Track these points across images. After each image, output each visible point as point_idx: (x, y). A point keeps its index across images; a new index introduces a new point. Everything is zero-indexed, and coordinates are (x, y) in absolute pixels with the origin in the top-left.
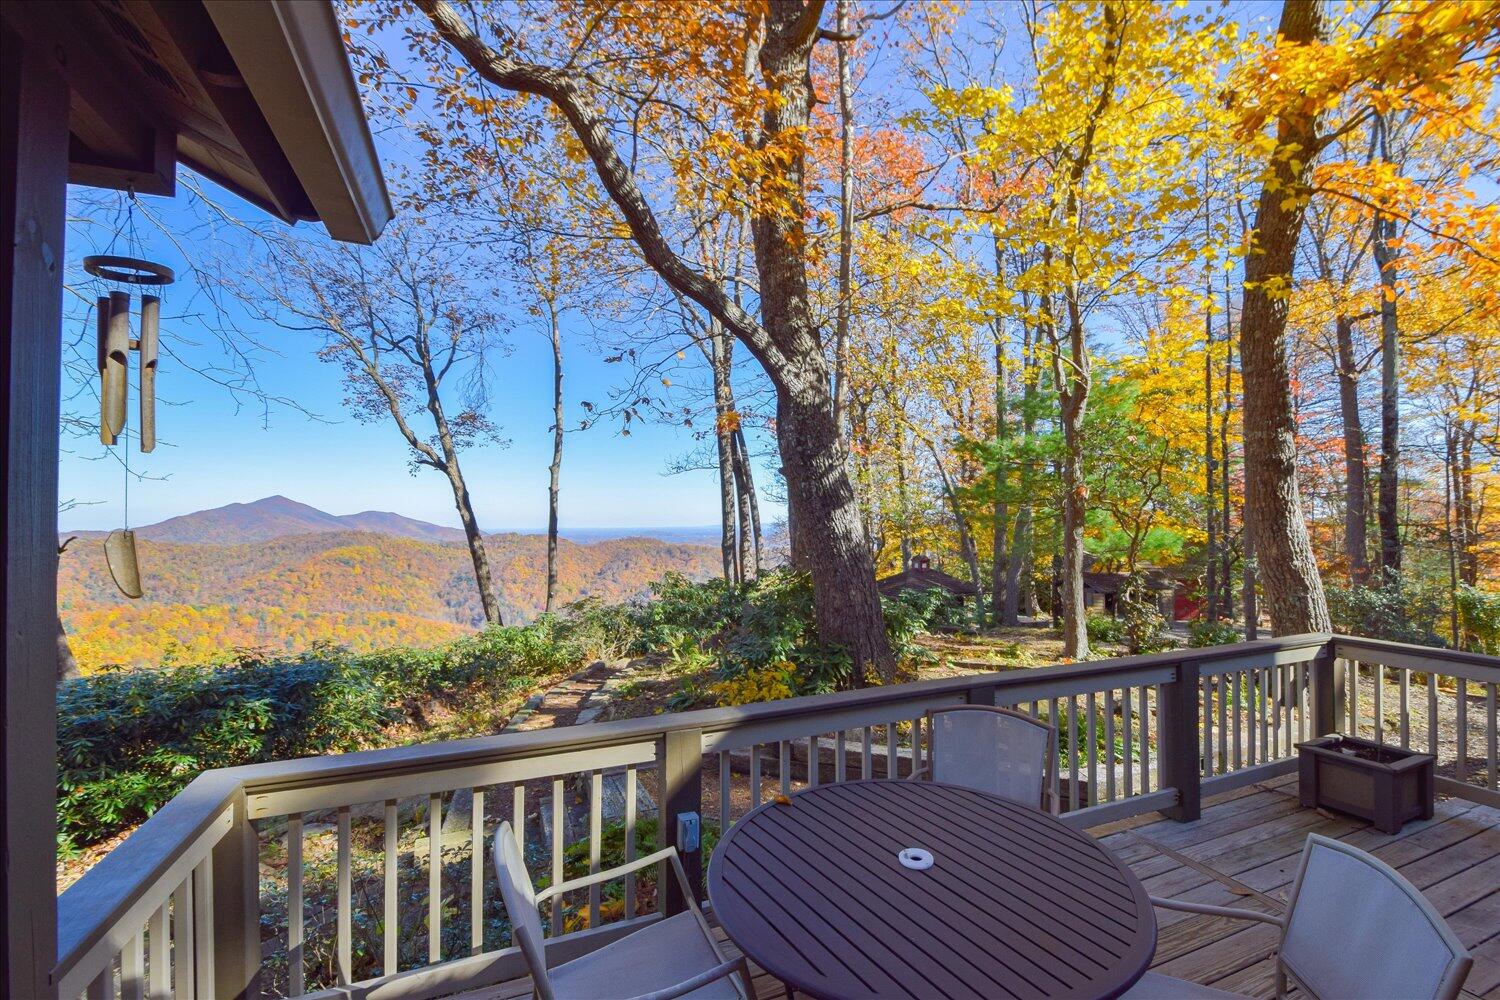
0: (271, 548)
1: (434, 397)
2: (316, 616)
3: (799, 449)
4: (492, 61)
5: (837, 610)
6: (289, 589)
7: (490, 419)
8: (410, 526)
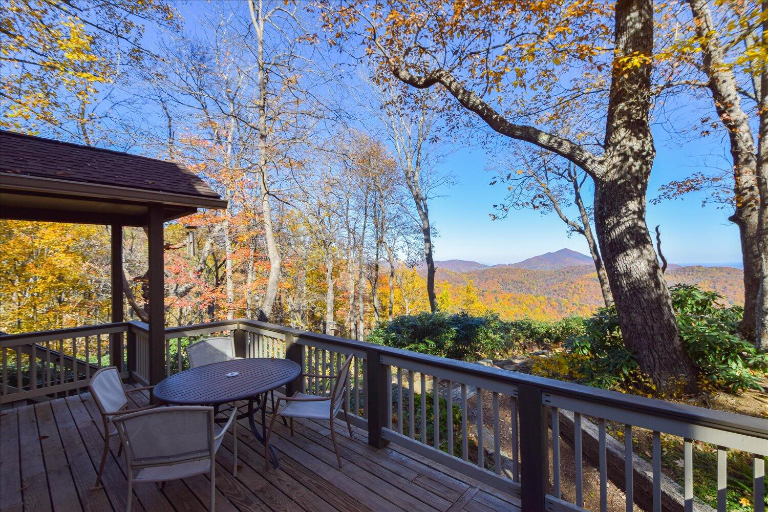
0: (563, 272)
1: (578, 197)
2: (583, 305)
4: (417, 82)
5: (625, 326)
6: (571, 291)
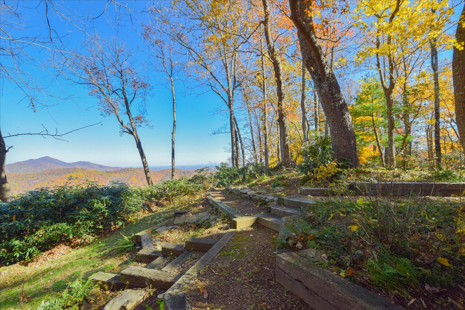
0: (45, 174)
1: (128, 110)
3: (330, 92)
5: (345, 146)
7: (146, 118)
8: (95, 166)
